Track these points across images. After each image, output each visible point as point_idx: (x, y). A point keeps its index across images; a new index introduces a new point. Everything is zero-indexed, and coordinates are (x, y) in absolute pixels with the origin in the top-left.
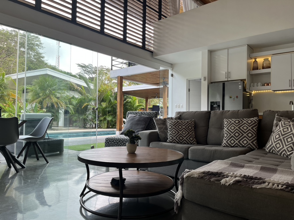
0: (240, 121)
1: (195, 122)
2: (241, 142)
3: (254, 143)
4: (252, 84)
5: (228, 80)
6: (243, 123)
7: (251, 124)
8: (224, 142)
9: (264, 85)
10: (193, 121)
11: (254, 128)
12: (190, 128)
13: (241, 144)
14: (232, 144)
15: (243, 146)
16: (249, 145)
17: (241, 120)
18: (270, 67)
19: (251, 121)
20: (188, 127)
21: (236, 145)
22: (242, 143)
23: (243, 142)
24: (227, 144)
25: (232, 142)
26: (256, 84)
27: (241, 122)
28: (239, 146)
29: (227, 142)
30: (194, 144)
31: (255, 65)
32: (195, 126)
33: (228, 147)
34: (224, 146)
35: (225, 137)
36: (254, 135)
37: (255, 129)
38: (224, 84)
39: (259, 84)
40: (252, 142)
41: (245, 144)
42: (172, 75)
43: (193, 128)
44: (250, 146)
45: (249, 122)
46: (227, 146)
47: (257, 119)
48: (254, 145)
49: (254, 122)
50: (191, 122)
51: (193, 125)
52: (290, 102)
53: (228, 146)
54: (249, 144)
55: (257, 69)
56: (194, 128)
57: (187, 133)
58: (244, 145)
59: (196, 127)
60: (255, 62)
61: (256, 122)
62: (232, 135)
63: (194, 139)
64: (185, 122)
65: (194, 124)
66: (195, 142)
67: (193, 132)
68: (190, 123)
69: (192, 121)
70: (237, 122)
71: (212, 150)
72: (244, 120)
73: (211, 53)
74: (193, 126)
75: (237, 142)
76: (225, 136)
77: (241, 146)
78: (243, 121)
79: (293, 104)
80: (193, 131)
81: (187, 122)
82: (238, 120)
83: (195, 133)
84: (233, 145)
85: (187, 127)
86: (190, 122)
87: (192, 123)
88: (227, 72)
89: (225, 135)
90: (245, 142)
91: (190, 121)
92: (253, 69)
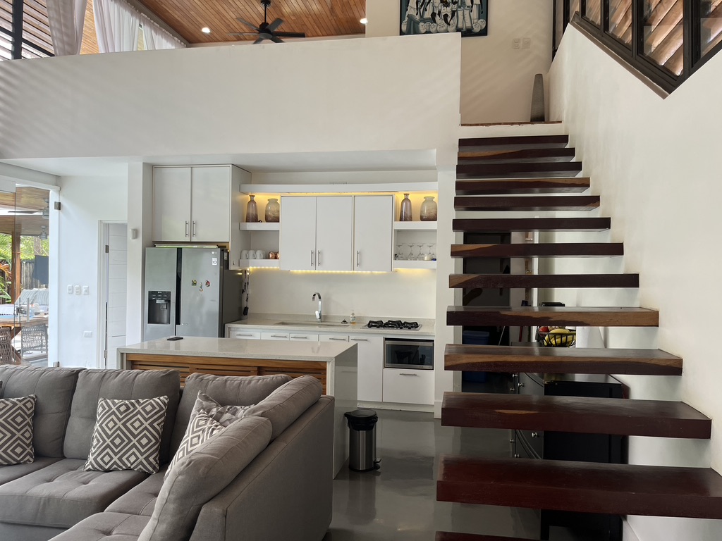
0: (130, 405)
1: (36, 402)
2: (124, 459)
3: (151, 459)
4: (245, 252)
5: (192, 241)
6: (134, 413)
7: (150, 415)
8: (91, 458)
9: (269, 258)
10: (32, 398)
11: (155, 424)
12: (19, 419)
13: (124, 464)
14: (107, 464)
15: (129, 469)
16: (140, 466)
17: (133, 405)
18: (277, 220)
19: (152, 405)
20: (13, 420)
21: (115, 466)
22: (126, 462)
23: (127, 459)
24: (96, 466)
25: (107, 459)
26: (251, 252)
27: (132, 409)
28: (121, 467)
29: (95, 459)
30: (25, 463)
31: (252, 211)
32: (35, 412)
33: (98, 470)
34: (89, 470)
35: (94, 448)
36: (154, 441)
37: (158, 425)
38: (179, 251)
39: (259, 253)
40: (146, 459)
41: (132, 464)
42: (59, 206)
43: (28, 420)
44: (142, 468)
45: (149, 408)
46: (95, 470)
47: (166, 402)
48: (150, 463)
49: (158, 409)
50: (24, 405)
51: (29, 409)
52: (314, 295)
53: (98, 468)
54: (141, 463)
55: (255, 220)
56: (33, 419)
57: (9, 435)
58: (129, 465)
59: (37, 413)
60: (252, 203)
61: (161, 409)
62: (108, 441)
63: (28, 450)
64: (7, 405)
65: (31, 408)
66: (28, 457)
67: (27, 430)
68: (20, 408)
69: (29, 401)
70: (123, 409)
71: (41, 498)
72: (138, 402)
73: (152, 170)
74: (28, 413)
75: (115, 459)
76: (94, 444)
77: (124, 467)
78: (137, 405)
79: (320, 298)
80: (27, 427)
81: (11, 405)
82: (126, 405)
83: (33, 431)
84: (107, 467)
85: (9, 420)
86: (20, 405)
87: (26, 407)
88: (189, 220)
89: (95, 442)
90: (133, 459)
91: (20, 401)
92: (247, 221)
